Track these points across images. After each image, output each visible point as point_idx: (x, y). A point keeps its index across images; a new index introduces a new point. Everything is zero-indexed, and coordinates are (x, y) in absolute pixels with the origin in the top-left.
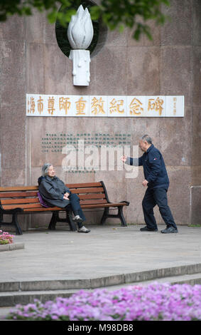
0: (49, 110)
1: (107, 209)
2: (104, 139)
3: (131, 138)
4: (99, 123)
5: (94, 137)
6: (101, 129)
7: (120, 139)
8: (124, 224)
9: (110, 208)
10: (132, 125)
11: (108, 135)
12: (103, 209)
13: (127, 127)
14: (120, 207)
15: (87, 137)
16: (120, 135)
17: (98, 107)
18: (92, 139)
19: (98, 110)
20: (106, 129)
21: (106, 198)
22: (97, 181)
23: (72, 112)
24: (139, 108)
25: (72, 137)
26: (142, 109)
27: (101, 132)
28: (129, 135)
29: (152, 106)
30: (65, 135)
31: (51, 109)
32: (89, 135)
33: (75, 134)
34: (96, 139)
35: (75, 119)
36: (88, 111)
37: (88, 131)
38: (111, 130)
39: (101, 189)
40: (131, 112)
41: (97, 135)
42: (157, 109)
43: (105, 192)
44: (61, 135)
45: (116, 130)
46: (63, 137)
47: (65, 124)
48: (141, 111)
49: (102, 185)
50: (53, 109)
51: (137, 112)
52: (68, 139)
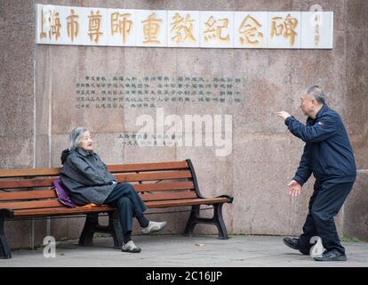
0: (91, 35)
1: (196, 208)
2: (195, 86)
3: (240, 86)
4: (184, 58)
5: (177, 83)
6: (189, 69)
7: (222, 86)
8: (223, 235)
9: (202, 206)
10: (244, 62)
11: (201, 79)
12: (190, 208)
13: (235, 66)
14: (217, 206)
15: (163, 82)
16: (222, 80)
17: (182, 31)
18: (172, 86)
19: (184, 36)
20: (198, 70)
21: (195, 189)
22: (181, 158)
23: (136, 38)
24: (256, 33)
25: (136, 83)
26: (261, 34)
27: (188, 74)
28: (238, 80)
29: (278, 30)
30: (122, 79)
31: (95, 32)
32: (166, 78)
33: (140, 78)
34: (180, 86)
35: (142, 51)
36: (165, 37)
37: (165, 73)
38: (206, 71)
39: (187, 174)
40: (241, 39)
41: (180, 79)
42: (287, 34)
43: (193, 179)
44: (115, 79)
45: (215, 70)
46: (118, 82)
47: (122, 60)
48: (259, 39)
49: (189, 166)
50: (98, 34)
51: (252, 39)
52: (128, 86)
